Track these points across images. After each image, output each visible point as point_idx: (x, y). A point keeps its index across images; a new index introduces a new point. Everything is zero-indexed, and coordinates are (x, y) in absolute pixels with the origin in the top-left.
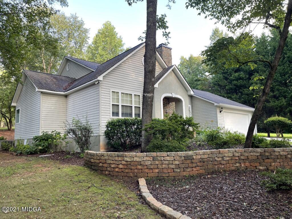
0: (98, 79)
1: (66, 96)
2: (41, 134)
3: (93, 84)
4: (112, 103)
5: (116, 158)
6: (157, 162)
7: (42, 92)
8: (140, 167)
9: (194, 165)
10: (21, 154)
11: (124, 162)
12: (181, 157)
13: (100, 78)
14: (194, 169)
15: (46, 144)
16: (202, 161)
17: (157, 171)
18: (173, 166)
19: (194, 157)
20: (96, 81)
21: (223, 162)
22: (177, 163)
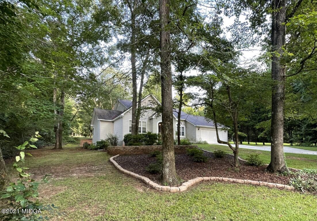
0: (121, 115)
1: (113, 122)
2: (100, 141)
3: (120, 118)
4: (129, 126)
5: (112, 148)
6: (125, 149)
7: (101, 120)
8: (119, 151)
9: (139, 151)
10: (91, 149)
11: (114, 149)
12: (133, 147)
13: (122, 114)
14: (139, 152)
15: (102, 145)
16: (143, 149)
17: (125, 152)
18: (130, 151)
19: (139, 148)
20: (121, 116)
21: (152, 150)
22: (132, 149)
